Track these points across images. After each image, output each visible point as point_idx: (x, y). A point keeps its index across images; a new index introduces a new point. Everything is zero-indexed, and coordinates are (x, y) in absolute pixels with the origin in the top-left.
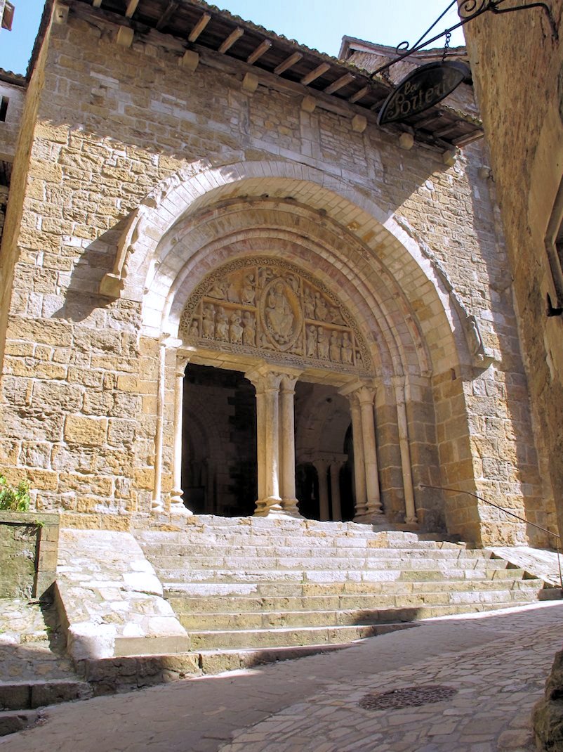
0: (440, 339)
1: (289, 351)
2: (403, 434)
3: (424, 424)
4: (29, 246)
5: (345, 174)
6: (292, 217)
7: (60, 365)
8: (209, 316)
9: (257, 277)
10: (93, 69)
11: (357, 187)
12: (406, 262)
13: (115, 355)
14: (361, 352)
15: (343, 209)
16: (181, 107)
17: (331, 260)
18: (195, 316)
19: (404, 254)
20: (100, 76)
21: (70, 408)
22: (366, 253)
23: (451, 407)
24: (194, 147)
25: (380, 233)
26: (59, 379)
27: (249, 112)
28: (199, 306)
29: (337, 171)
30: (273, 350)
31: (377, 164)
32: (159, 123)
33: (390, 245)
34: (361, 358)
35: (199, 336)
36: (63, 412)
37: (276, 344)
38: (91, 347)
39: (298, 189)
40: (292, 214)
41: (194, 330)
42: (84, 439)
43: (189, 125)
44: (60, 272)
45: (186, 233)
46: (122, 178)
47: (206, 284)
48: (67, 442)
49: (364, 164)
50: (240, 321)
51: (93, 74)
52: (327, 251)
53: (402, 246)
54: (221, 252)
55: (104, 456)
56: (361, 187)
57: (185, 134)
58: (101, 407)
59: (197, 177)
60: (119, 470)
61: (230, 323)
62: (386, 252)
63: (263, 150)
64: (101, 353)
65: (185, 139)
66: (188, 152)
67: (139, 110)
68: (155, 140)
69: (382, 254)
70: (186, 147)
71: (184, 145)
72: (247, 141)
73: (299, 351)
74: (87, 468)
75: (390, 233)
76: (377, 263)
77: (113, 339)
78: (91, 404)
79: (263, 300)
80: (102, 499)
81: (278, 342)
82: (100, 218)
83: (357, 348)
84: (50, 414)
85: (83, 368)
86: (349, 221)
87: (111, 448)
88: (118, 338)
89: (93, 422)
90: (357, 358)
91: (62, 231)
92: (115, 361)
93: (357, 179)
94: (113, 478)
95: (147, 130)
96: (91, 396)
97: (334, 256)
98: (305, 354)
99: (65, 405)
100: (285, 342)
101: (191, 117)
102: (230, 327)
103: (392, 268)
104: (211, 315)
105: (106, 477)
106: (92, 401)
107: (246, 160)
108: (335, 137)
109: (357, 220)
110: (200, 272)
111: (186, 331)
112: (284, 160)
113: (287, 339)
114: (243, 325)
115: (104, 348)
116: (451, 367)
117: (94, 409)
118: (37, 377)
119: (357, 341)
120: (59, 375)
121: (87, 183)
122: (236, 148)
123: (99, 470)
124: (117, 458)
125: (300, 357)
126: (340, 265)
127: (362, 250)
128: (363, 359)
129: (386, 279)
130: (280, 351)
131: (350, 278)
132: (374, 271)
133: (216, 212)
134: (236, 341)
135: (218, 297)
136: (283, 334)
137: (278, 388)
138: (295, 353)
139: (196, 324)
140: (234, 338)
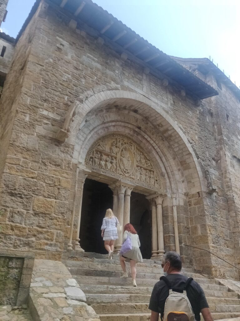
0: (193, 179)
1: (129, 177)
2: (176, 219)
3: (185, 216)
4: (22, 111)
5: (159, 103)
6: (135, 118)
7: (33, 171)
8: (97, 157)
9: (118, 142)
10: (58, 36)
11: (163, 109)
12: (180, 144)
13: (60, 169)
14: (158, 181)
15: (157, 118)
16: (95, 61)
17: (149, 139)
18: (92, 156)
19: (180, 140)
20: (61, 40)
21: (37, 193)
23: (197, 210)
24: (100, 80)
25: (171, 130)
26: (32, 178)
27: (123, 69)
28: (93, 152)
29: (156, 101)
30: (123, 176)
31: (171, 101)
32: (86, 66)
33: (175, 136)
35: (92, 165)
36: (33, 195)
37: (124, 173)
38: (49, 164)
39: (139, 106)
40: (135, 117)
41: (91, 162)
42: (42, 210)
43: (98, 70)
44: (37, 126)
45: (91, 118)
46: (68, 87)
47: (97, 143)
48: (34, 210)
49: (166, 100)
50: (110, 161)
51: (57, 38)
52: (148, 135)
53: (180, 137)
54: (104, 129)
55: (52, 219)
56: (165, 109)
57: (96, 73)
58: (52, 194)
59: (101, 93)
60: (58, 227)
61: (106, 161)
62: (172, 139)
63: (128, 86)
64: (54, 168)
65: (96, 75)
66: (97, 81)
67: (77, 58)
68: (84, 73)
69: (170, 139)
70: (97, 79)
71: (96, 78)
72: (122, 81)
73: (133, 177)
74: (43, 225)
75: (175, 131)
76: (167, 143)
77: (60, 161)
78: (47, 192)
79: (120, 153)
80: (49, 242)
82: (57, 103)
83: (156, 179)
84: (27, 195)
85: (45, 173)
86: (158, 123)
87: (55, 216)
88: (63, 161)
89: (48, 201)
91: (39, 106)
92: (60, 172)
93: (164, 106)
94: (55, 232)
95: (80, 68)
96: (47, 188)
97: (150, 137)
98: (136, 179)
99: (34, 192)
100: (128, 173)
101: (99, 66)
102: (106, 163)
103: (174, 146)
104: (98, 157)
105: (52, 230)
106: (48, 191)
107: (121, 90)
108: (156, 86)
109: (162, 123)
110: (95, 137)
111: (87, 162)
112: (136, 92)
114: (111, 163)
115: (55, 165)
116: (198, 191)
117: (49, 195)
118: (21, 176)
119: (157, 176)
120: (32, 176)
121: (53, 86)
122: (117, 84)
123: (49, 227)
124: (58, 221)
125: (134, 180)
126: (152, 142)
127: (162, 137)
128: (159, 184)
129: (170, 150)
130: (126, 176)
131: (155, 148)
132: (166, 146)
133: (105, 111)
134: (108, 170)
135: (101, 149)
136: (127, 169)
137: (124, 193)
138: (132, 178)
139: (91, 160)
140: (107, 168)
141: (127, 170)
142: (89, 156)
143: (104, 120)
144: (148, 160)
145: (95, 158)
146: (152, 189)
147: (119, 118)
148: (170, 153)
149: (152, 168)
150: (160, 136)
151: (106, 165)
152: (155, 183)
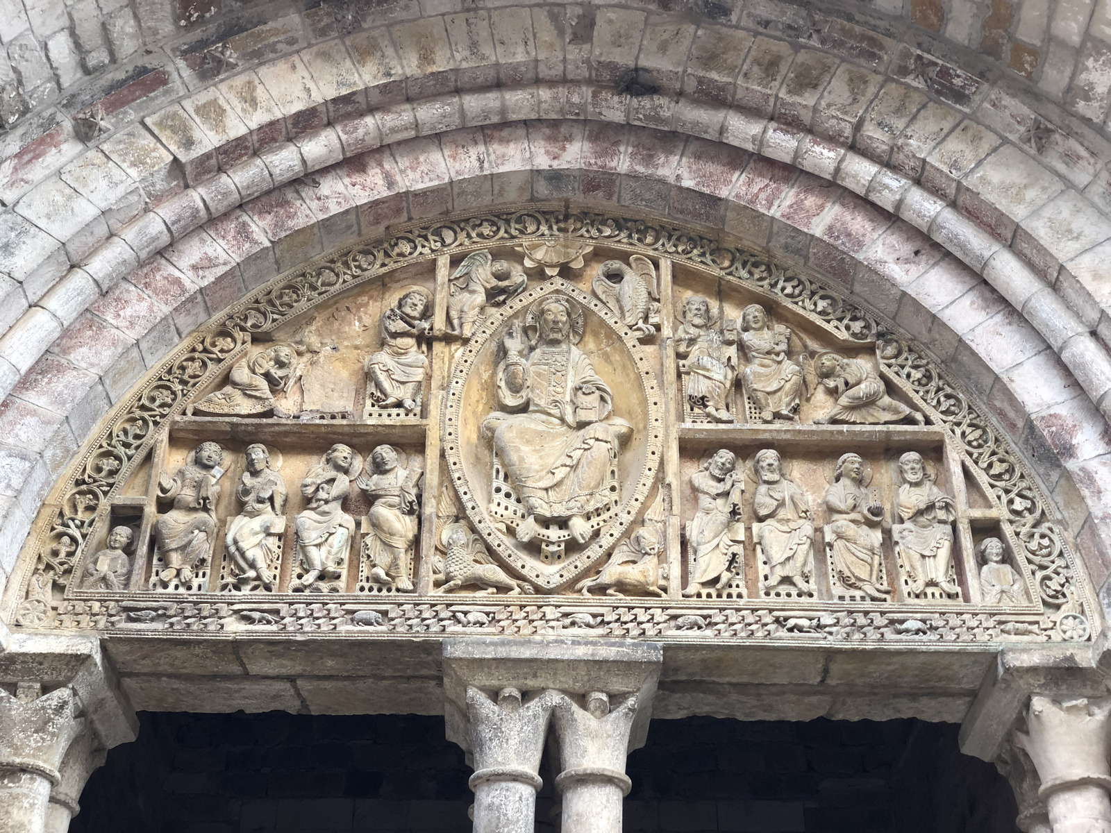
1: (588, 582)
8: (187, 494)
9: (441, 295)
14: (1008, 529)
17: (781, 143)
18: (125, 495)
22: (944, 73)
28: (145, 461)
30: (503, 589)
34: (1007, 557)
35: (129, 582)
41: (108, 561)
52: (751, 111)
76: (1007, 100)
79: (461, 381)
81: (534, 547)
83: (977, 513)
90: (982, 560)
97: (791, 123)
98: (675, 583)
100: (573, 546)
113: (580, 528)
119: (983, 479)
125: (650, 601)
126: (823, 157)
127: (923, 67)
128: (1021, 559)
129: (1070, 158)
130: (538, 590)
131: (886, 200)
132: (1005, 141)
133: (181, 72)
134: (309, 578)
135: (246, 406)
136: (559, 511)
137: (531, 766)
138: (622, 587)
139: (123, 532)
140: (306, 566)
141: (563, 523)
142: (90, 509)
143: (188, 143)
144: (849, 350)
145: (165, 505)
146: (928, 642)
147: (366, 76)
148: (1069, 185)
149: (909, 420)
150: (904, 71)
151: (291, 541)
152: (970, 563)
